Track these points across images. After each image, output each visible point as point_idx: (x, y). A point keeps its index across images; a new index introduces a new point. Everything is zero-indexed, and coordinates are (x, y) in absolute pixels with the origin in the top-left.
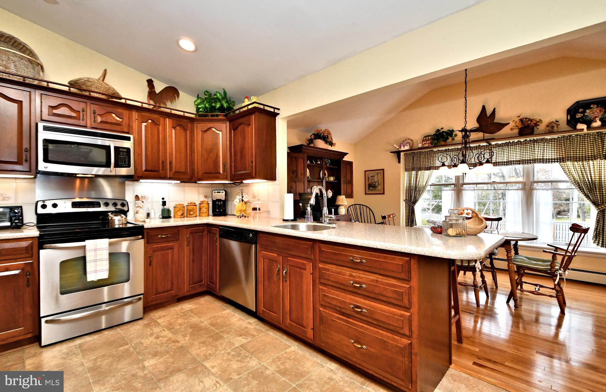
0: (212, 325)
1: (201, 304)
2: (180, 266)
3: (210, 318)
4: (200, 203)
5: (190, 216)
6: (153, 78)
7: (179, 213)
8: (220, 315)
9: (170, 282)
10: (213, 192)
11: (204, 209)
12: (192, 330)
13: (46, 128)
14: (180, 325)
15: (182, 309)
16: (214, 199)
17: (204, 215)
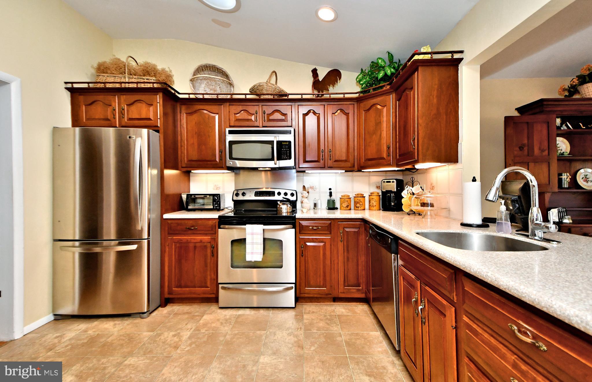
0: (348, 344)
1: (355, 312)
2: (332, 262)
3: (352, 334)
4: (370, 194)
5: (357, 209)
6: (318, 65)
7: (345, 205)
8: (365, 335)
9: (322, 278)
10: (382, 181)
11: (374, 202)
12: (325, 340)
13: (231, 132)
14: (319, 329)
15: (334, 311)
16: (383, 191)
17: (375, 208)
